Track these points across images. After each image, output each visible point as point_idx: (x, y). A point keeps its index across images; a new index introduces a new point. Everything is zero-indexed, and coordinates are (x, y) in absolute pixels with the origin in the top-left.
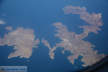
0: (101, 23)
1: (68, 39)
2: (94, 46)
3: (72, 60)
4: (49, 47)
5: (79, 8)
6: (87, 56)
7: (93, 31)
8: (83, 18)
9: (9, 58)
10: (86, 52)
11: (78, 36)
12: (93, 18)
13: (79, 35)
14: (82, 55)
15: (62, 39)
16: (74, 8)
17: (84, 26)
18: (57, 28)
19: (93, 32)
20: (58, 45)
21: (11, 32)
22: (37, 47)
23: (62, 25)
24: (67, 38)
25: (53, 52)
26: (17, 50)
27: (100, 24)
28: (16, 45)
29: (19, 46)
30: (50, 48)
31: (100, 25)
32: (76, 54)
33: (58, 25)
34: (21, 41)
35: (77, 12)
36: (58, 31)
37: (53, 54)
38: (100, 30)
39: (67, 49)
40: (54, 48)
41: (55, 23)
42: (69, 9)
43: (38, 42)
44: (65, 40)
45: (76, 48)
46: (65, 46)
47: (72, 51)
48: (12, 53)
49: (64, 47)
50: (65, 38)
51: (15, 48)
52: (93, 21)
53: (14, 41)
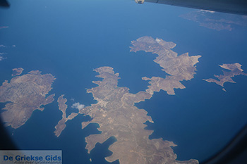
0: (189, 75)
1: (107, 101)
2: (151, 121)
3: (90, 143)
4: (64, 112)
5: (161, 42)
6: (126, 140)
7: (165, 89)
10: (126, 131)
11: (129, 97)
12: (177, 62)
13: (132, 95)
14: (116, 136)
15: (97, 99)
18: (100, 76)
23: (112, 72)
24: (107, 98)
25: (65, 123)
30: (64, 115)
31: (187, 79)
32: (105, 132)
33: (104, 71)
35: (154, 49)
36: (97, 82)
37: (63, 127)
41: (100, 68)
43: (49, 100)
44: (100, 102)
45: (111, 120)
46: (93, 114)
47: (101, 125)
49: (91, 116)
50: (102, 98)
52: (175, 69)
53: (9, 94)
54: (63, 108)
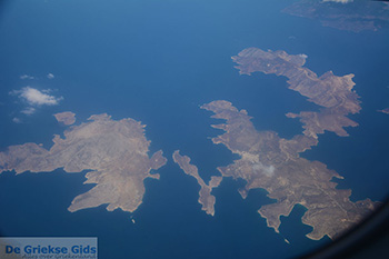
0: (354, 105)
1: (256, 153)
2: (338, 177)
3: (272, 218)
4: (197, 177)
5: (284, 56)
6: (321, 206)
7: (332, 129)
8: (298, 89)
9: (72, 209)
10: (315, 193)
11: (288, 145)
12: (329, 87)
13: (290, 142)
14: (303, 203)
15: (238, 152)
16: (269, 55)
17: (304, 114)
18: (219, 116)
19: (334, 133)
20: (226, 172)
21: (71, 130)
22: (157, 177)
23: (233, 109)
24: (254, 148)
25: (212, 193)
26: (95, 185)
27: (354, 107)
28: (90, 171)
29: (100, 173)
30: (201, 182)
31: (354, 111)
32: (284, 199)
33: (221, 107)
34: (107, 159)
35: (277, 68)
36: (221, 127)
37: (212, 200)
38: (354, 125)
39: (254, 185)
40: (215, 182)
41: (212, 103)
42: (251, 59)
43: (159, 160)
44: (245, 155)
45: (283, 182)
46: (247, 175)
47: (270, 190)
48: (79, 197)
49: (245, 177)
50: (247, 149)
51: (90, 179)
52: (331, 98)
53: (84, 156)
54: (193, 171)
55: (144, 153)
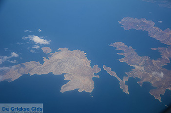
1: (142, 66)
4: (117, 77)
5: (145, 21)
8: (154, 37)
11: (156, 62)
14: (169, 89)
15: (133, 65)
16: (137, 21)
17: (161, 48)
18: (120, 49)
20: (130, 74)
22: (98, 76)
23: (126, 46)
24: (140, 64)
25: (125, 84)
26: (70, 80)
28: (65, 74)
29: (71, 75)
30: (119, 79)
32: (160, 87)
33: (119, 45)
34: (73, 68)
35: (142, 27)
36: (122, 54)
37: (126, 87)
39: (145, 80)
40: (125, 80)
41: (116, 43)
43: (97, 70)
44: (137, 67)
46: (140, 76)
47: (152, 83)
48: (65, 85)
50: (137, 65)
51: (66, 78)
53: (62, 67)
54: (114, 74)
55: (89, 66)
